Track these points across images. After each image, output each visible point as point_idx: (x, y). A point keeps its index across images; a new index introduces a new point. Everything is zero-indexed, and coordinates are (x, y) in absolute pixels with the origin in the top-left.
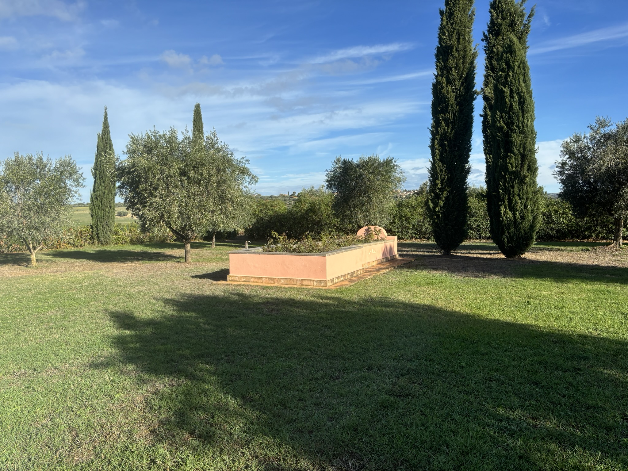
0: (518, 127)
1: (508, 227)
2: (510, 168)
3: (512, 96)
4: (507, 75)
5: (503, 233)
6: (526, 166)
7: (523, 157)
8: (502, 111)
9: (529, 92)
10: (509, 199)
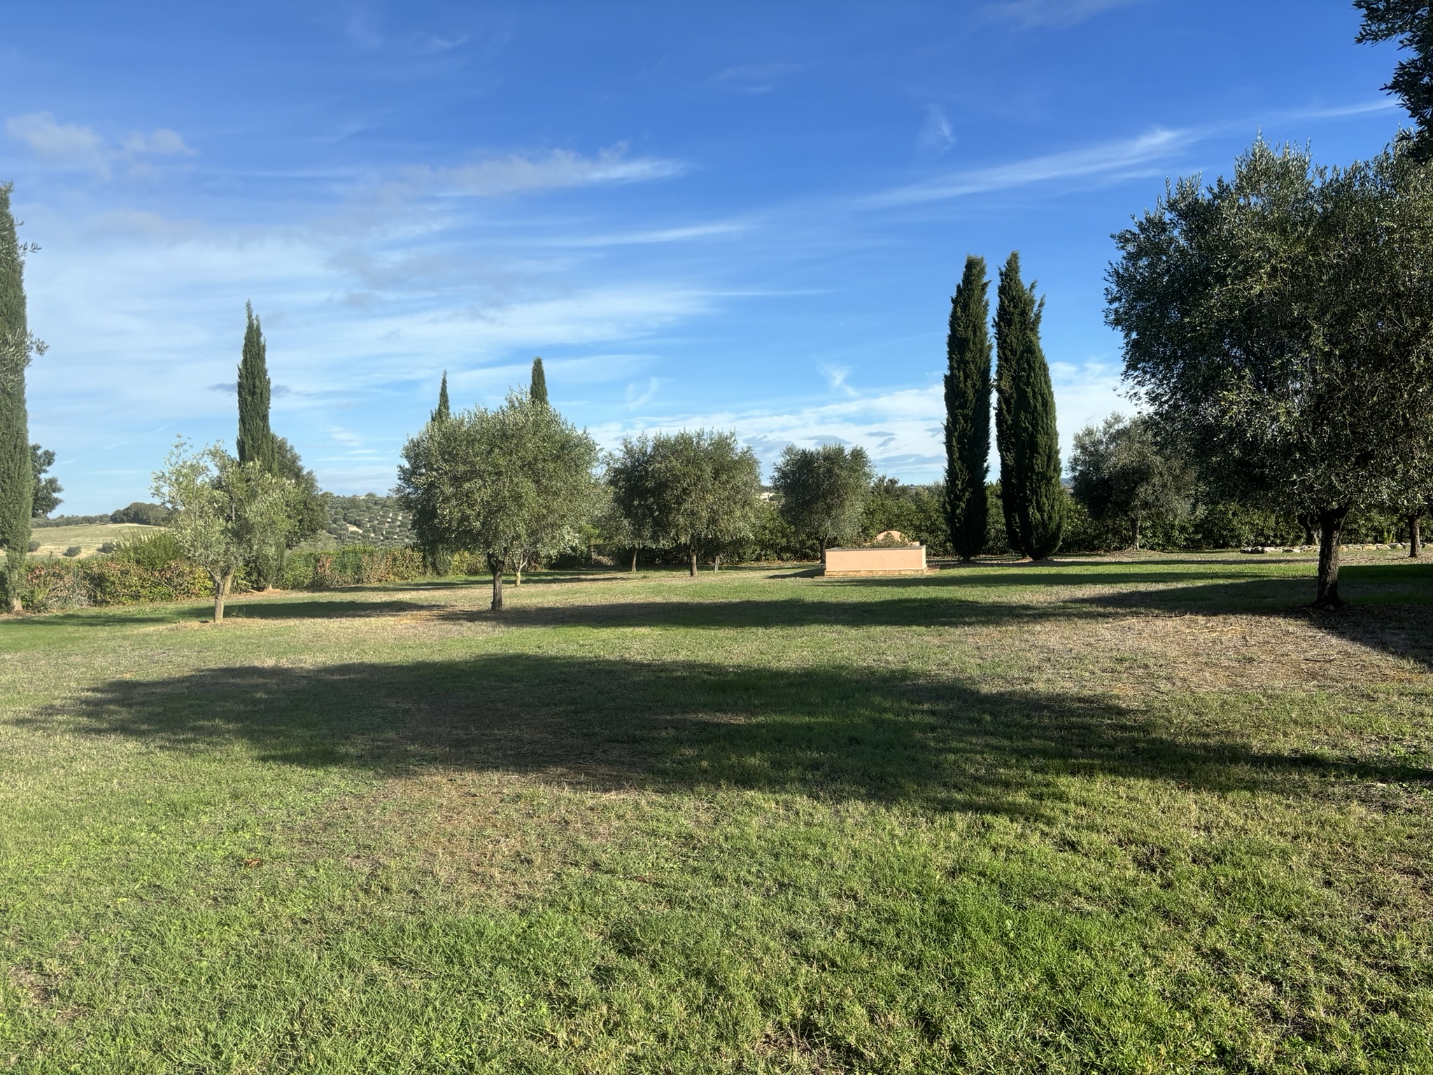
0: (1043, 428)
1: (1037, 529)
2: (1037, 470)
3: (1035, 398)
4: (1029, 376)
5: (1032, 534)
6: (1052, 467)
7: (1049, 458)
8: (1026, 412)
9: (1051, 394)
10: (1037, 499)
